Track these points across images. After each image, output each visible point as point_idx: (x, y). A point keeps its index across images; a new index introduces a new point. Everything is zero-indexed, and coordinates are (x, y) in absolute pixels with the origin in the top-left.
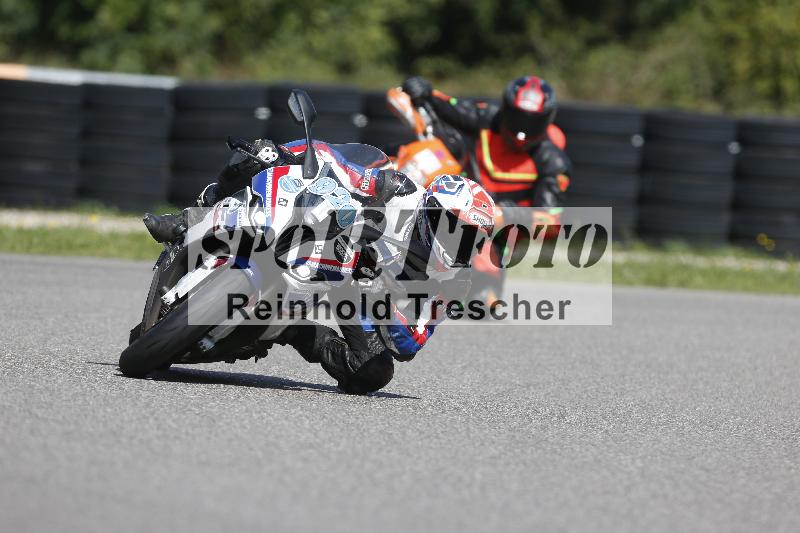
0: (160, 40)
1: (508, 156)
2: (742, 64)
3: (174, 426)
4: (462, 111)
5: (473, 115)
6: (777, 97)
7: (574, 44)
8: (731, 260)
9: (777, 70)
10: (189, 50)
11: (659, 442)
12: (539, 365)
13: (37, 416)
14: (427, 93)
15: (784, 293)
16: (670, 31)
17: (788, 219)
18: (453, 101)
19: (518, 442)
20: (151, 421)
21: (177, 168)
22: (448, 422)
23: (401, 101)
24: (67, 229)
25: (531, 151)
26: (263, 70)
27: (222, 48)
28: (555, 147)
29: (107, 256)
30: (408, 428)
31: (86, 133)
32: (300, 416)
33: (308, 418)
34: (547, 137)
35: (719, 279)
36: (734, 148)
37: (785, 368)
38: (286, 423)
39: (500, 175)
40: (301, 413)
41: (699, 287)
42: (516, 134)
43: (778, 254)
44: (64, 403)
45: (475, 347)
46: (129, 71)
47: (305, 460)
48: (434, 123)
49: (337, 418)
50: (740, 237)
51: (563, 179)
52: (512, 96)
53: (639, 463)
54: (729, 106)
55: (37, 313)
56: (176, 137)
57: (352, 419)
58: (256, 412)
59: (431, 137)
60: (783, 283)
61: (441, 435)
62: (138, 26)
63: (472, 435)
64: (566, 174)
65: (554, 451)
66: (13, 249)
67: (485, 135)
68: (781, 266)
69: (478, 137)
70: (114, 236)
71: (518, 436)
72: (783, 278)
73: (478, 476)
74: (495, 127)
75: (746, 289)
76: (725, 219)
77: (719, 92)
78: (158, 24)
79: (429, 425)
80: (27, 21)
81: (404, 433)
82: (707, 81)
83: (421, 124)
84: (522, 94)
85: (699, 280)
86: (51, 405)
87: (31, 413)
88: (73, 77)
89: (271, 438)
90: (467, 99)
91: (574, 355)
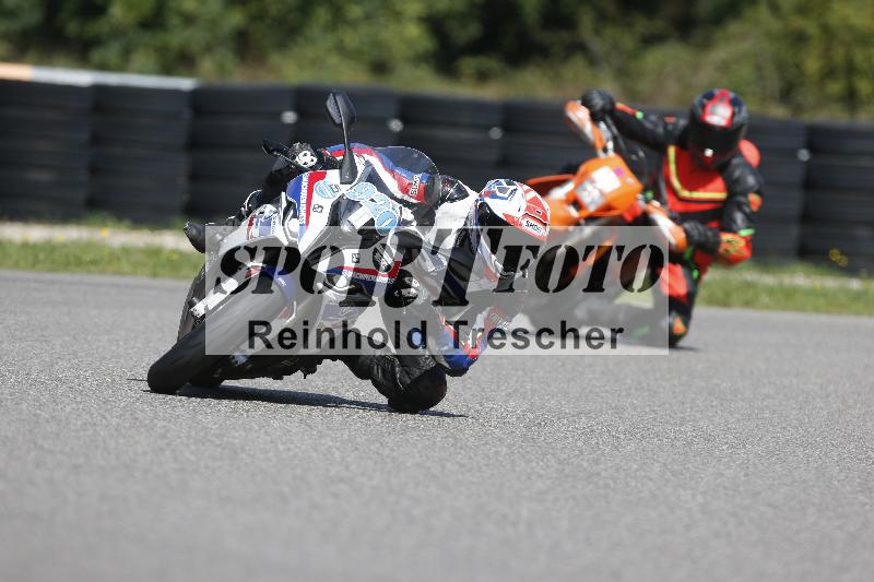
0: (177, 37)
1: (696, 174)
2: (812, 64)
3: (193, 458)
4: (648, 125)
5: (660, 130)
6: (851, 99)
7: (628, 42)
8: (800, 278)
9: (851, 70)
10: (209, 49)
11: (723, 475)
12: (590, 392)
13: (42, 448)
14: (608, 107)
15: (857, 314)
16: (734, 27)
17: (863, 232)
18: (639, 115)
19: (567, 476)
20: (168, 453)
21: (195, 176)
22: (491, 455)
23: (580, 115)
24: (75, 243)
25: (720, 168)
26: (290, 70)
27: (244, 45)
28: (747, 164)
29: (119, 273)
30: (448, 461)
31: (96, 140)
32: (330, 447)
33: (338, 449)
34: (739, 153)
35: (787, 298)
36: (804, 155)
37: (859, 394)
38: (314, 455)
39: (686, 194)
40: (331, 443)
41: (767, 307)
42: (703, 151)
43: (851, 271)
44: (73, 434)
45: (520, 373)
46: (142, 72)
47: (336, 496)
48: (615, 139)
49: (370, 450)
50: (810, 253)
51: (754, 198)
52: (700, 111)
53: (700, 499)
54: (798, 109)
55: (43, 336)
56: (194, 144)
57: (386, 452)
58: (282, 444)
59: (611, 153)
60: (857, 302)
61: (484, 469)
62: (153, 22)
63: (517, 469)
64: (758, 192)
65: (607, 486)
66: (16, 266)
67: (672, 151)
68: (855, 284)
69: (665, 154)
70: (126, 251)
71: (567, 469)
72: (857, 297)
73: (524, 513)
74: (682, 143)
75: (817, 310)
76: (794, 232)
77: (787, 94)
78: (175, 21)
79: (470, 458)
80: (32, 17)
81: (443, 466)
82: (774, 83)
83: (601, 140)
84: (709, 109)
85: (765, 299)
86: (58, 435)
87: (35, 444)
88: (82, 78)
89: (298, 472)
90: (654, 112)
91: (629, 381)
